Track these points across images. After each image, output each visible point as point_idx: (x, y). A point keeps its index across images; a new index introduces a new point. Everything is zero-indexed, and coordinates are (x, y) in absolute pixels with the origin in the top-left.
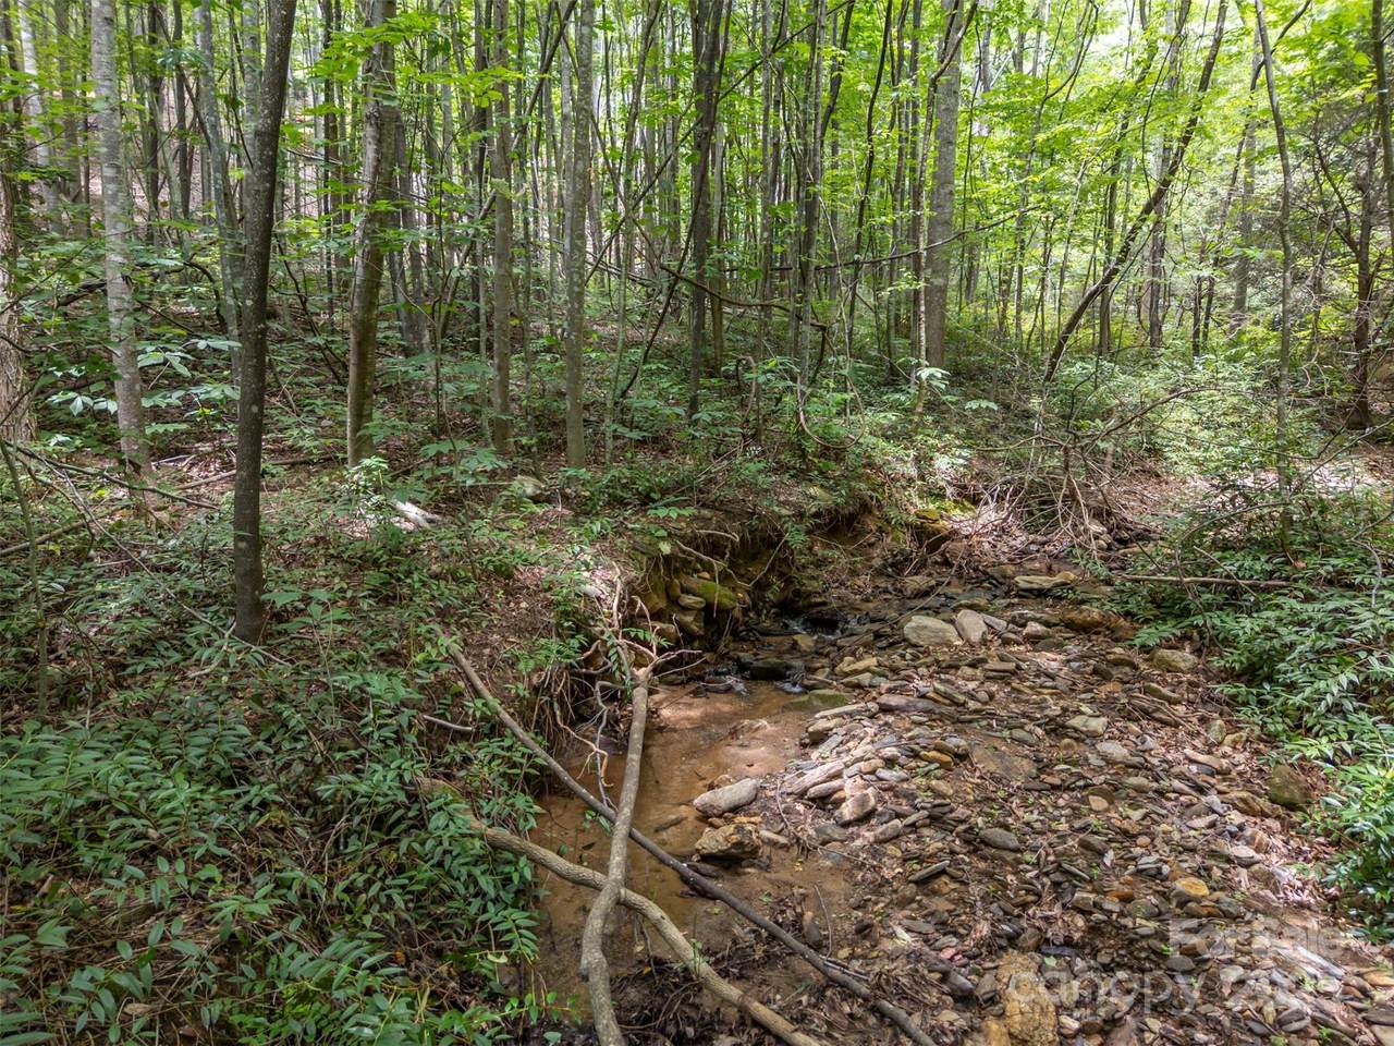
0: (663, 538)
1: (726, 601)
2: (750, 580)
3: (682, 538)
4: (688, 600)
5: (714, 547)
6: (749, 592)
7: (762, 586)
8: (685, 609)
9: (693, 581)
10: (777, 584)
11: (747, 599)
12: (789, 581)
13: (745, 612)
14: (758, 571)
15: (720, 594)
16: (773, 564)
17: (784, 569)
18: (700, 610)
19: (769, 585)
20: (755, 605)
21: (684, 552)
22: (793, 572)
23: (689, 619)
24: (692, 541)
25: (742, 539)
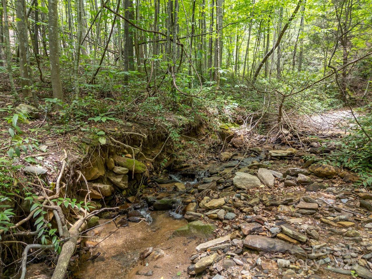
0: (102, 136)
1: (140, 169)
2: (153, 157)
3: (115, 136)
4: (118, 169)
5: (134, 141)
6: (152, 163)
7: (158, 159)
8: (117, 175)
9: (122, 159)
10: (166, 159)
11: (152, 167)
12: (172, 156)
13: (151, 173)
14: (157, 153)
15: (137, 165)
16: (164, 149)
17: (169, 151)
18: (125, 174)
19: (162, 159)
20: (156, 169)
21: (115, 143)
22: (174, 153)
23: (119, 180)
24: (121, 138)
25: (148, 137)
